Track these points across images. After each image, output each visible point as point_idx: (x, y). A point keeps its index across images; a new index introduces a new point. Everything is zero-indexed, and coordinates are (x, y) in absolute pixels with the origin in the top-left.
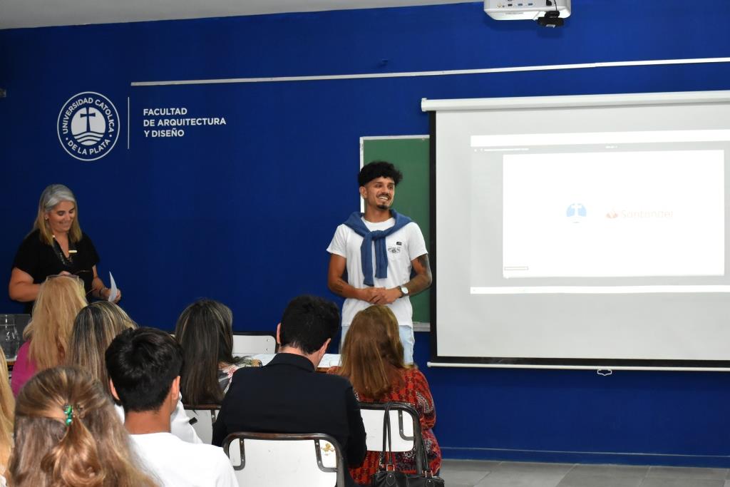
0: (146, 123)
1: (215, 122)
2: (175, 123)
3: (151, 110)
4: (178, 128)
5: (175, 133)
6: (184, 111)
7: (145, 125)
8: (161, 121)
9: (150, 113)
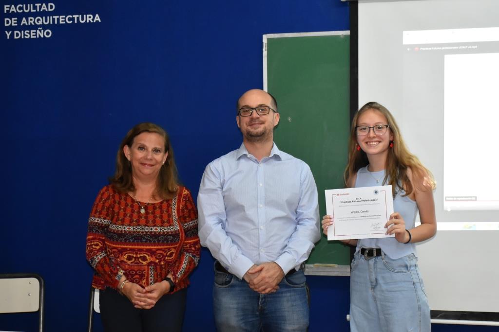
0: (8, 22)
1: (88, 19)
2: (41, 21)
3: (13, 6)
4: (44, 27)
5: (41, 34)
6: (51, 7)
7: (6, 25)
8: (24, 19)
9: (11, 10)
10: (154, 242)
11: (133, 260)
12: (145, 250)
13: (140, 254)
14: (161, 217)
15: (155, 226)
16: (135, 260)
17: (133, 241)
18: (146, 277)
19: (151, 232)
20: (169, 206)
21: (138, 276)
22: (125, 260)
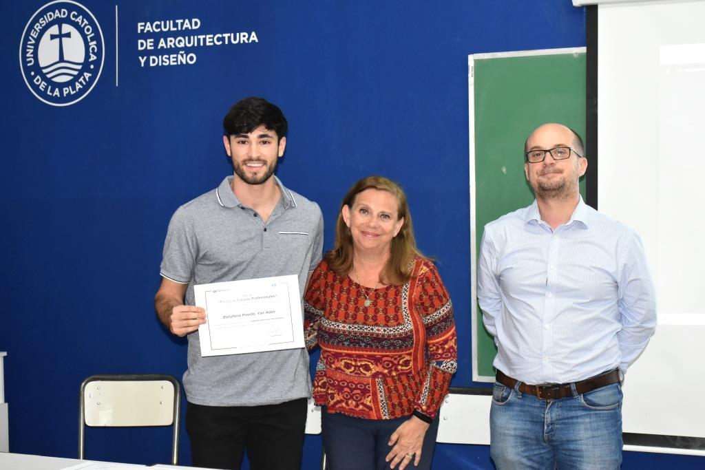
0: (142, 45)
1: (242, 39)
2: (183, 42)
3: (148, 24)
4: (187, 50)
5: (183, 59)
6: (196, 23)
7: (140, 48)
8: (162, 40)
9: (147, 29)
10: (377, 347)
11: (353, 368)
12: (365, 356)
13: (360, 361)
14: (385, 311)
15: (377, 325)
16: (355, 369)
17: (349, 345)
18: (371, 394)
19: (372, 334)
20: (397, 293)
21: (359, 392)
22: (342, 367)
